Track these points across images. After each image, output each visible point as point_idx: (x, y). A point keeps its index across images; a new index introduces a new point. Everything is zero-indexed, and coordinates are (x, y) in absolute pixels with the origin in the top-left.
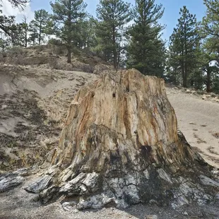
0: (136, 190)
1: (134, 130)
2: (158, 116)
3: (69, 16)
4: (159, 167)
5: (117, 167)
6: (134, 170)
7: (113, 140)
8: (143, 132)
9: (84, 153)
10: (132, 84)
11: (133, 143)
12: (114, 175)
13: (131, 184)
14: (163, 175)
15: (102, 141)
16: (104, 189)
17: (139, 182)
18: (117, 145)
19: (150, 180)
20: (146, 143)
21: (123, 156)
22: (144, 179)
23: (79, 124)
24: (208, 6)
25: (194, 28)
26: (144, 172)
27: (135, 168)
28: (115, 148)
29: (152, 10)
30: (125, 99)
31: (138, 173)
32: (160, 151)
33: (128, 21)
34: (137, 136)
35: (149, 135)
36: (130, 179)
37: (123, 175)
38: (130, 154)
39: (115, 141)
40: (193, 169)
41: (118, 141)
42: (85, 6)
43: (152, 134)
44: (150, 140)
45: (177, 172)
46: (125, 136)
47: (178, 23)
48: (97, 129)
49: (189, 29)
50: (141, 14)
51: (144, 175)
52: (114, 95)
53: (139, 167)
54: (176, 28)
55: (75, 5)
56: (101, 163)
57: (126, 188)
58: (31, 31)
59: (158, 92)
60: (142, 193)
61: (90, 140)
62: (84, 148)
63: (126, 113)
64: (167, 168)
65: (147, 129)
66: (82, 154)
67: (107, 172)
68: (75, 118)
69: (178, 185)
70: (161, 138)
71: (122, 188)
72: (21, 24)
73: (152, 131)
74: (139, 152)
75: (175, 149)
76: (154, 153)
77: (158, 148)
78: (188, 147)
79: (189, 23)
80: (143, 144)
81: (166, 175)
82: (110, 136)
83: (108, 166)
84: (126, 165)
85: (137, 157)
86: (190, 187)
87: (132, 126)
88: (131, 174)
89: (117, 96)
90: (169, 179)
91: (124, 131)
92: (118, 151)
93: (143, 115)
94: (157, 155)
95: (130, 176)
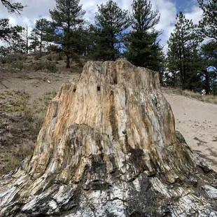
0: (122, 207)
1: (123, 130)
2: (151, 113)
3: (68, 23)
4: (152, 175)
5: (99, 176)
6: (121, 180)
7: (97, 142)
8: (133, 132)
9: (62, 159)
10: (120, 76)
11: (122, 145)
12: (95, 187)
13: (117, 198)
14: (159, 186)
15: (84, 143)
16: (81, 205)
17: (127, 196)
18: (101, 149)
19: (141, 193)
20: (137, 146)
21: (108, 163)
22: (133, 192)
23: (57, 124)
24: (204, 10)
25: (191, 33)
26: (134, 182)
27: (123, 177)
28: (99, 152)
29: (149, 16)
30: (112, 93)
31: (126, 185)
32: (153, 155)
33: (126, 27)
34: (126, 137)
35: (141, 136)
36: (116, 192)
37: (107, 187)
38: (117, 159)
39: (98, 143)
40: (195, 177)
41: (102, 143)
42: (83, 13)
43: (144, 134)
44: (142, 142)
45: (176, 181)
46: (111, 138)
47: (175, 28)
48: (78, 128)
49: (186, 34)
50: (139, 21)
51: (133, 186)
52: (99, 89)
53: (128, 176)
54: (173, 32)
55: (73, 13)
56: (80, 171)
57: (109, 204)
58: (32, 39)
59: (151, 85)
60: (130, 211)
61: (69, 143)
62: (61, 152)
63: (113, 109)
64: (163, 176)
65: (138, 128)
66: (59, 160)
67: (86, 183)
68: (54, 117)
69: (177, 199)
70: (155, 140)
71: (104, 205)
72: (15, 27)
73: (143, 131)
74: (127, 157)
75: (172, 154)
76: (147, 158)
77: (152, 152)
78: (188, 151)
79: (186, 28)
80: (134, 147)
81: (162, 185)
82: (92, 137)
83: (89, 175)
84: (112, 173)
85: (125, 163)
86: (193, 201)
87: (119, 125)
88: (118, 185)
89: (102, 89)
90: (165, 192)
91: (110, 131)
92: (102, 156)
93: (133, 111)
94: (151, 160)
95: (116, 188)
